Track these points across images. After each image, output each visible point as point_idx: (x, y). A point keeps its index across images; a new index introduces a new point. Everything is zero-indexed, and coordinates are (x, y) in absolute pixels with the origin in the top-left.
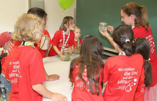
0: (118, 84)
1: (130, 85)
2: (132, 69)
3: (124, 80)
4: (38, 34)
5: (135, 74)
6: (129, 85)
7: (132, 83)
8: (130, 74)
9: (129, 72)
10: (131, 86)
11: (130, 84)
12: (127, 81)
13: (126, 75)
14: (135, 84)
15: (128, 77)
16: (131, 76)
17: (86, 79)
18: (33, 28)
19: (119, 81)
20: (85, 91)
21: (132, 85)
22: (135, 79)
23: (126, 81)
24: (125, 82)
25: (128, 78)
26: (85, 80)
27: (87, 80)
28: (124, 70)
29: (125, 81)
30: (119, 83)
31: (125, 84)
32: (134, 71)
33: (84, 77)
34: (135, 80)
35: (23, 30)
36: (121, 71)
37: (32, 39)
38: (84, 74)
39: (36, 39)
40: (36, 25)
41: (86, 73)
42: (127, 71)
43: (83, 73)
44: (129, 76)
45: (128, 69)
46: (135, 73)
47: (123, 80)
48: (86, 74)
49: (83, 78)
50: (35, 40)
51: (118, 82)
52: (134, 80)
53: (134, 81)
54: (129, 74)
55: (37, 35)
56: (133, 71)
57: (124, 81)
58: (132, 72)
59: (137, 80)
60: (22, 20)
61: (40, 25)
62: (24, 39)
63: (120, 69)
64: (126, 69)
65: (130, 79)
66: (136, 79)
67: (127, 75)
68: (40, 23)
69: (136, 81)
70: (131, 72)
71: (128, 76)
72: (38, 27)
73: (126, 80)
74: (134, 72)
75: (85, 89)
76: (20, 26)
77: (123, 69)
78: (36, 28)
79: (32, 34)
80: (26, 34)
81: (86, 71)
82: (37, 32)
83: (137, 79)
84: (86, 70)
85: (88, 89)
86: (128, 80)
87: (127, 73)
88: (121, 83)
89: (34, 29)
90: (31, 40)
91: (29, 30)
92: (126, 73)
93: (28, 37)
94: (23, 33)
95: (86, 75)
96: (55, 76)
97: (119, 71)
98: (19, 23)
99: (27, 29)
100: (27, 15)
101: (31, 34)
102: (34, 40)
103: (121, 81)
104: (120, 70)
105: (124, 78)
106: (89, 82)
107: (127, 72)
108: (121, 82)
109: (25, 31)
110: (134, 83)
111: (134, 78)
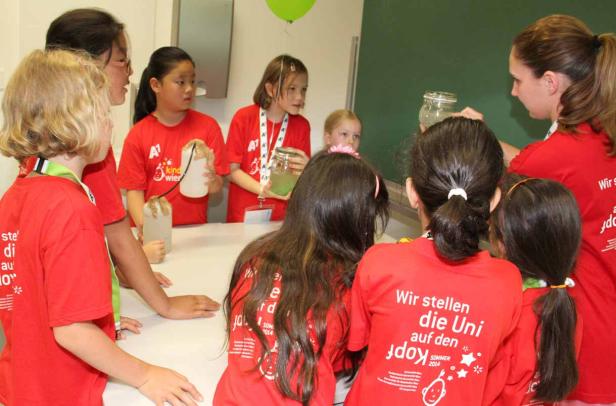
0: (388, 358)
1: (444, 378)
2: (457, 305)
3: (417, 345)
4: (91, 124)
5: (472, 333)
6: (439, 379)
7: (453, 368)
8: (445, 323)
9: (443, 313)
10: (447, 382)
11: (442, 373)
12: (427, 351)
13: (427, 325)
14: (462, 374)
15: (434, 336)
16: (448, 333)
17: (268, 329)
18: (72, 105)
19: (392, 346)
20: (256, 375)
21: (450, 378)
22: (467, 353)
23: (424, 353)
24: (417, 357)
25: (432, 340)
26: (266, 332)
27: (272, 333)
28: (420, 302)
29: (420, 350)
30: (393, 356)
31: (417, 363)
32: (464, 314)
33: (262, 322)
34: (468, 359)
35: (34, 115)
36: (404, 301)
37: (74, 146)
38: (265, 308)
39: (86, 144)
40: (85, 92)
41: (274, 306)
42: (434, 310)
43: (263, 305)
44: (437, 333)
45: (441, 302)
46: (470, 328)
47: (410, 344)
48: (271, 309)
49: (259, 323)
50: (86, 148)
51: (390, 353)
52: (464, 356)
53: (462, 362)
54: (439, 322)
55: (87, 128)
56: (461, 315)
57: (414, 349)
58: (457, 318)
59: (473, 359)
60: (29, 76)
61: (101, 91)
62: (41, 149)
63: (402, 293)
64: (431, 301)
65: (442, 350)
66: (471, 354)
67: (433, 326)
68: (101, 84)
69: (468, 364)
70: (449, 314)
71: (435, 329)
72: (93, 97)
73: (423, 347)
74: (465, 319)
75: (256, 369)
76: (21, 101)
77: (416, 297)
78: (83, 104)
79: (71, 127)
80: (46, 128)
81: (275, 297)
82: (89, 119)
83: (475, 356)
84: (276, 291)
85: (268, 370)
86: (433, 349)
87: (435, 318)
88: (402, 356)
89: (77, 104)
90: (68, 149)
91: (58, 112)
92: (429, 317)
93: (54, 139)
94: (37, 127)
95: (272, 312)
96: (197, 304)
97: (399, 300)
98: (17, 89)
99: (49, 108)
100: (46, 55)
101: (65, 128)
102: (81, 149)
103: (403, 349)
104: (402, 297)
105: (415, 337)
106: (276, 345)
107: (433, 315)
108: (400, 352)
109: (43, 116)
110: (458, 369)
111: (465, 348)
